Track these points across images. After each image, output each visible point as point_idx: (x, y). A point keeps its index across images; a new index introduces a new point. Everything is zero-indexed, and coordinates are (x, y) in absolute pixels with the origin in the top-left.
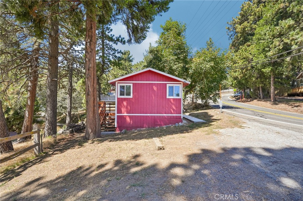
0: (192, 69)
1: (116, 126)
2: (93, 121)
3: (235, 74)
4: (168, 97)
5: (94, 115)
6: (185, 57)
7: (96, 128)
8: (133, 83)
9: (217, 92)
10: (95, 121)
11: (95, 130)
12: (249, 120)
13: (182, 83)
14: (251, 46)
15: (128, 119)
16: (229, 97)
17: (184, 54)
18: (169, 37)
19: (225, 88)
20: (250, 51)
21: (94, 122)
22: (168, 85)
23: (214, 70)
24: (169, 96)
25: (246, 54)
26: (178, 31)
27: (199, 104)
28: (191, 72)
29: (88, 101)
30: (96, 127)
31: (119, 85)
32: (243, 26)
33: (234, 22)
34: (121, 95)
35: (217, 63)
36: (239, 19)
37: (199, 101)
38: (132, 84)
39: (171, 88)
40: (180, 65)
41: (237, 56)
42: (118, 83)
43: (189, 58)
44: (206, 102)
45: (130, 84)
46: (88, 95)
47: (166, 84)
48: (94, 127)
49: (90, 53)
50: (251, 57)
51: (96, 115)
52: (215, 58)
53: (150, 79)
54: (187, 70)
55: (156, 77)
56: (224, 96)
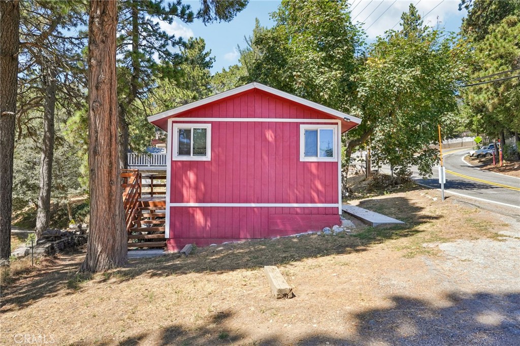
0: (364, 85)
1: (167, 235)
2: (107, 223)
3: (477, 98)
4: (303, 158)
5: (110, 207)
6: (348, 55)
7: (114, 240)
8: (212, 122)
10: (114, 223)
11: (113, 246)
13: (339, 122)
15: (199, 218)
16: (463, 158)
17: (346, 48)
19: (452, 134)
20: (515, 37)
21: (110, 226)
22: (303, 128)
23: (423, 89)
24: (307, 154)
25: (507, 45)
27: (386, 177)
28: (362, 92)
29: (96, 169)
30: (114, 238)
31: (177, 126)
34: (181, 152)
35: (429, 70)
37: (386, 169)
38: (210, 125)
39: (312, 134)
40: (334, 73)
41: (481, 51)
42: (174, 122)
43: (356, 56)
44: (402, 172)
45: (205, 125)
46: (95, 153)
47: (298, 124)
48: (111, 238)
49: (101, 46)
51: (115, 206)
52: (425, 57)
53: (258, 111)
54: (351, 88)
55: (272, 106)
56: (450, 155)
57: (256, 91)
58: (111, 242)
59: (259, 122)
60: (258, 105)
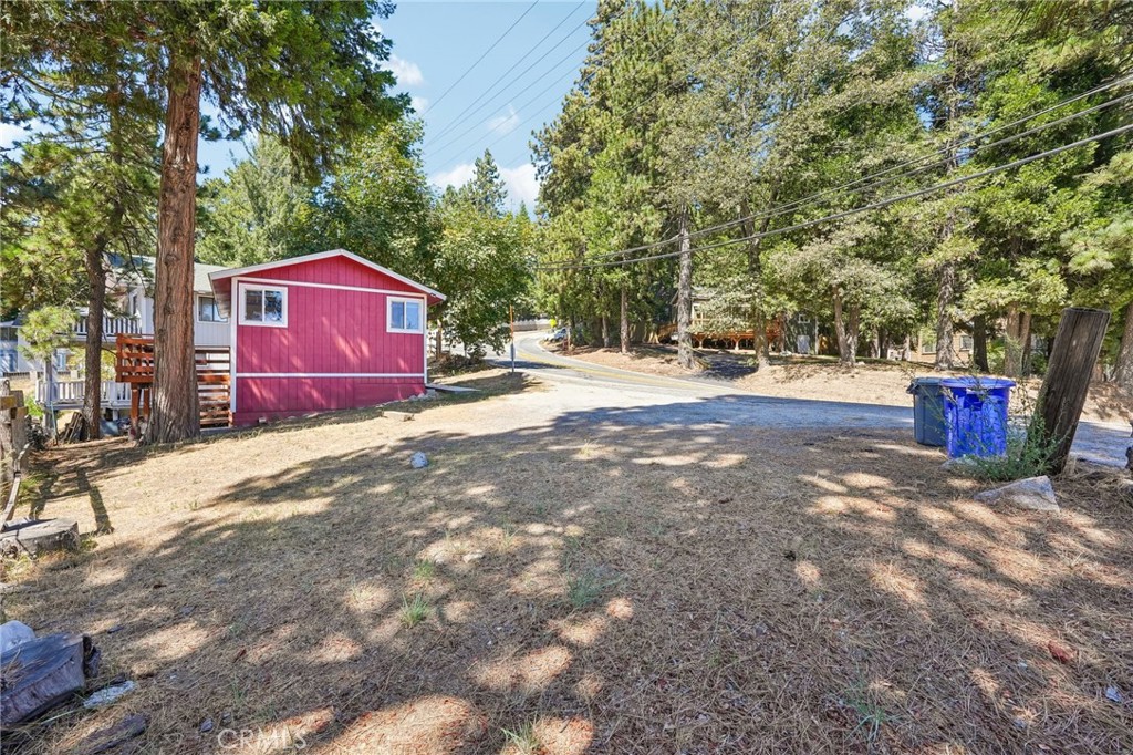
0: (440, 256)
1: (232, 409)
2: (182, 389)
3: (548, 279)
4: (389, 329)
6: (422, 219)
7: (190, 409)
8: (288, 286)
9: (505, 325)
10: (188, 389)
11: (188, 415)
12: (562, 382)
13: (425, 297)
14: (585, 210)
16: (537, 342)
17: (422, 213)
18: (374, 150)
19: (528, 314)
20: (581, 223)
21: (185, 392)
22: (389, 299)
23: (498, 267)
24: (393, 326)
25: (574, 230)
26: (401, 138)
27: (459, 357)
28: (438, 263)
29: (168, 329)
30: (189, 405)
31: (243, 287)
32: (567, 153)
33: (548, 136)
34: (249, 317)
35: (503, 249)
36: (560, 132)
37: (459, 350)
38: (286, 289)
39: (399, 309)
40: (408, 240)
41: (554, 229)
42: (239, 282)
43: (430, 221)
44: (477, 352)
45: (282, 291)
46: (167, 311)
47: (385, 296)
48: (184, 404)
49: (181, 195)
50: (583, 239)
52: (500, 236)
53: (342, 278)
54: (428, 257)
55: (358, 275)
56: (525, 339)
57: (341, 258)
58: (186, 410)
59: (343, 290)
60: (342, 271)
